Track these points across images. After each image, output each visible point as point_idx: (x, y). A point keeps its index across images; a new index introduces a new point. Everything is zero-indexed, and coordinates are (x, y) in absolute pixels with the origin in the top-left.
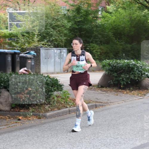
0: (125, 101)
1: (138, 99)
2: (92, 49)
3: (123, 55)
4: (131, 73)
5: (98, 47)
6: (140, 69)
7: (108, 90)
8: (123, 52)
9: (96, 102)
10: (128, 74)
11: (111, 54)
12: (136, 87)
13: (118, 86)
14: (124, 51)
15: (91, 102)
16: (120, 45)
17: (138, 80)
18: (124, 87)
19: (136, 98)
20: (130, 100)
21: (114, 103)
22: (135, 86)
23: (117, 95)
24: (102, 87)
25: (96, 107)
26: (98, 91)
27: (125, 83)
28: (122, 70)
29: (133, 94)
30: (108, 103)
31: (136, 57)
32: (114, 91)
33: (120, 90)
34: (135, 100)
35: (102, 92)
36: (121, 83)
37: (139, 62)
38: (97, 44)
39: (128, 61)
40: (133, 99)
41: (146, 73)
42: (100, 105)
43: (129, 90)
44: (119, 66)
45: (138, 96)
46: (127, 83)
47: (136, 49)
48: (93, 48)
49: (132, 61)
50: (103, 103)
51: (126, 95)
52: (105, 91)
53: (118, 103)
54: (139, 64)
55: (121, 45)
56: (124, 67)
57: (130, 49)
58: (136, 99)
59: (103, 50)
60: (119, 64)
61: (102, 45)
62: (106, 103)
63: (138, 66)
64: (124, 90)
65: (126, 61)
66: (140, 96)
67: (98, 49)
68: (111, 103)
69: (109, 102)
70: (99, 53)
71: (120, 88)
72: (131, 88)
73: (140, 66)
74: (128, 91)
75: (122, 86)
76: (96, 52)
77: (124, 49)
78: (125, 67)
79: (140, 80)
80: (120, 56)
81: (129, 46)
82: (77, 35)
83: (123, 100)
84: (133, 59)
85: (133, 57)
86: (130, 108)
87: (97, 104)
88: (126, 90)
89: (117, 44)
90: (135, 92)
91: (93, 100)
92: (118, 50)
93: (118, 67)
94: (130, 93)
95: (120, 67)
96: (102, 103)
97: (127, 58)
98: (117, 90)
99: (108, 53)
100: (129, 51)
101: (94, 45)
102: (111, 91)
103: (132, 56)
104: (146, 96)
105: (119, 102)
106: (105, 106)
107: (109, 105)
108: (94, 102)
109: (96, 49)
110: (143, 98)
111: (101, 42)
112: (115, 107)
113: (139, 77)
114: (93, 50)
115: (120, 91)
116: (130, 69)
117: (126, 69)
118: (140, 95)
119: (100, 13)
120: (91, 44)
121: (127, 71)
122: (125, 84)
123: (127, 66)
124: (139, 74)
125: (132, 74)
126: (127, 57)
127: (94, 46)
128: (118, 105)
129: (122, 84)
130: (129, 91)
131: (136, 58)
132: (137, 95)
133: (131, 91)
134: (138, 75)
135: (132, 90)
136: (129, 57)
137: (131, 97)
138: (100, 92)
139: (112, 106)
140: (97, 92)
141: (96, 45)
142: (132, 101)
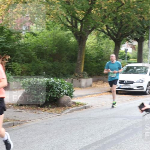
0: (43, 118)
1: (56, 116)
2: (13, 68)
3: (43, 73)
4: (50, 91)
5: (20, 66)
6: (59, 87)
7: (27, 108)
8: (43, 71)
9: (14, 120)
10: (47, 92)
11: (32, 72)
12: (54, 104)
14: (45, 69)
15: (9, 120)
16: (41, 64)
17: (56, 97)
19: (54, 115)
21: (32, 121)
23: (35, 113)
24: (21, 105)
25: (14, 126)
26: (16, 109)
29: (51, 112)
30: (26, 121)
31: (56, 75)
32: (32, 109)
33: (39, 108)
34: (52, 117)
35: (20, 110)
37: (59, 80)
38: (19, 63)
39: (48, 79)
41: (65, 91)
42: (18, 124)
43: (47, 107)
46: (46, 100)
47: (57, 67)
48: (14, 66)
49: (52, 79)
50: (21, 121)
51: (44, 112)
52: (23, 109)
54: (58, 82)
55: (43, 64)
57: (51, 68)
59: (24, 68)
61: (23, 64)
62: (23, 121)
63: (57, 84)
65: (46, 79)
66: (58, 114)
67: (19, 68)
68: (28, 121)
69: (27, 119)
70: (20, 72)
71: (39, 106)
73: (59, 84)
74: (46, 109)
76: (18, 70)
79: (58, 97)
81: (50, 64)
83: (41, 117)
84: (53, 77)
86: (47, 125)
87: (14, 122)
88: (45, 108)
89: (39, 63)
90: (53, 109)
91: (11, 119)
92: (40, 69)
94: (48, 111)
96: (19, 121)
99: (29, 72)
100: (50, 70)
101: (15, 63)
102: (30, 109)
103: (53, 74)
104: (63, 113)
105: (37, 120)
106: (22, 124)
107: (27, 123)
108: (11, 120)
109: (18, 68)
110: (61, 115)
111: (23, 61)
112: (32, 125)
113: (57, 94)
114: (15, 69)
116: (50, 87)
117: (46, 87)
118: (57, 112)
120: (13, 63)
123: (47, 84)
124: (58, 92)
125: (52, 92)
126: (48, 75)
127: (15, 65)
128: (36, 122)
132: (55, 113)
133: (49, 108)
134: (57, 93)
135: (51, 108)
137: (49, 114)
138: (19, 111)
139: (30, 123)
140: (16, 111)
141: (17, 64)
142: (50, 118)
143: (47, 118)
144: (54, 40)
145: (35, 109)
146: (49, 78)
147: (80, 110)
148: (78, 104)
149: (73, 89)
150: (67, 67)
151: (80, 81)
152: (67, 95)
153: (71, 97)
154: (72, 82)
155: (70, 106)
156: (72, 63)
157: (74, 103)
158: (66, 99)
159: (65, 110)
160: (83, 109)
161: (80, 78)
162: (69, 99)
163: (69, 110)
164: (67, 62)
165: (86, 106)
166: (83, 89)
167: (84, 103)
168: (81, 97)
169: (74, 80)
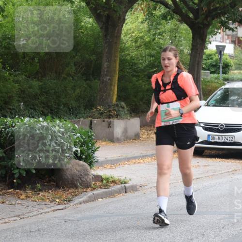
0: (21, 217)
1: (53, 211)
3: (20, 105)
8: (20, 99)
12: (49, 181)
13: (5, 181)
14: (23, 95)
19: (50, 207)
20: (35, 213)
22: (47, 179)
23: (3, 203)
29: (43, 199)
31: (52, 110)
33: (12, 190)
34: (45, 213)
36: (13, 174)
37: (58, 122)
39: (32, 120)
40: (44, 211)
41: (74, 149)
43: (32, 189)
44: (8, 132)
45: (54, 203)
46: (28, 172)
47: (54, 91)
49: (41, 119)
51: (24, 201)
53: (5, 223)
55: (17, 82)
57: (39, 92)
58: (49, 210)
60: (9, 128)
64: (21, 190)
65: (26, 120)
66: (59, 204)
71: (11, 186)
72: (39, 185)
74: (29, 192)
75: (15, 181)
77: (23, 91)
80: (13, 109)
81: (35, 83)
83: (18, 214)
84: (44, 115)
85: (45, 110)
86: (32, 234)
88: (25, 190)
89: (6, 80)
90: (46, 194)
92: (10, 95)
93: (7, 134)
94: (35, 198)
95: (12, 135)
98: (3, 191)
100: (35, 97)
103: (43, 107)
104: (72, 204)
105: (7, 221)
110: (65, 208)
115: (10, 194)
118: (58, 200)
122: (24, 175)
126: (31, 111)
128: (5, 226)
129: (16, 176)
130: (33, 192)
131: (51, 113)
132: (51, 202)
133: (37, 191)
135: (40, 190)
136: (35, 109)
137: (37, 206)
142: (39, 216)
143: (31, 214)
146: (33, 117)
147: (111, 195)
148: (108, 182)
149: (92, 145)
150: (78, 91)
151: (110, 125)
152: (80, 158)
153: (90, 164)
154: (91, 128)
155: (87, 186)
156: (88, 82)
157: (99, 178)
158: (78, 168)
159: (76, 195)
160: (119, 192)
161: (110, 117)
162: (85, 170)
163: (85, 195)
164: (76, 78)
165: (126, 185)
166: (117, 144)
167: (122, 179)
168: (114, 163)
169: (95, 121)
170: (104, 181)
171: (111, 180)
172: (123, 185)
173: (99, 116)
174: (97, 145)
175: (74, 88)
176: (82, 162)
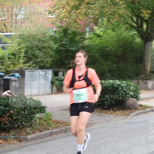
0: (108, 122)
1: (122, 119)
3: (108, 75)
4: (115, 93)
6: (124, 89)
8: (108, 72)
10: (112, 94)
12: (120, 107)
13: (102, 107)
14: (110, 71)
17: (122, 100)
18: (108, 107)
19: (120, 118)
20: (114, 120)
21: (97, 124)
23: (101, 116)
27: (109, 103)
28: (106, 90)
29: (117, 114)
30: (91, 124)
31: (121, 77)
32: (97, 112)
33: (104, 110)
36: (105, 104)
37: (124, 82)
39: (113, 81)
40: (117, 119)
41: (131, 93)
43: (113, 110)
46: (111, 103)
47: (122, 69)
49: (117, 81)
51: (109, 115)
54: (124, 84)
55: (107, 65)
56: (108, 88)
57: (116, 69)
60: (103, 84)
62: (89, 124)
63: (122, 86)
65: (111, 81)
66: (124, 116)
68: (94, 124)
69: (92, 122)
72: (115, 109)
73: (124, 86)
74: (112, 111)
75: (105, 107)
77: (109, 69)
78: (110, 88)
79: (124, 100)
80: (105, 77)
81: (115, 66)
82: (63, 56)
83: (106, 120)
84: (118, 79)
85: (119, 77)
86: (113, 129)
88: (110, 110)
89: (103, 64)
90: (118, 112)
92: (104, 71)
94: (114, 114)
95: (105, 88)
97: (113, 79)
98: (101, 111)
100: (115, 71)
102: (95, 112)
103: (118, 76)
104: (129, 116)
105: (102, 123)
106: (88, 127)
107: (92, 126)
110: (126, 118)
112: (98, 128)
113: (123, 97)
115: (104, 112)
116: (115, 89)
117: (111, 89)
118: (123, 115)
119: (87, 34)
121: (112, 92)
123: (112, 86)
124: (124, 94)
125: (117, 94)
126: (113, 77)
128: (101, 125)
129: (106, 104)
132: (121, 115)
133: (114, 111)
134: (122, 95)
135: (116, 111)
136: (115, 77)
137: (115, 117)
139: (95, 126)
142: (116, 121)
143: (112, 121)
144: (119, 41)
145: (100, 111)
146: (114, 80)
147: (146, 112)
148: (145, 107)
149: (139, 91)
150: (133, 69)
151: (146, 83)
152: (133, 97)
153: (138, 100)
154: (138, 84)
155: (136, 109)
156: (137, 65)
157: (141, 106)
158: (133, 101)
159: (131, 113)
160: (149, 111)
161: (146, 79)
162: (135, 102)
163: (135, 113)
164: (132, 63)
165: (153, 108)
166: (149, 91)
167: (151, 106)
168: (148, 99)
169: (140, 81)
170: (144, 107)
171: (146, 106)
172: (151, 109)
173: (141, 79)
174: (140, 92)
175: (131, 68)
176: (134, 99)
